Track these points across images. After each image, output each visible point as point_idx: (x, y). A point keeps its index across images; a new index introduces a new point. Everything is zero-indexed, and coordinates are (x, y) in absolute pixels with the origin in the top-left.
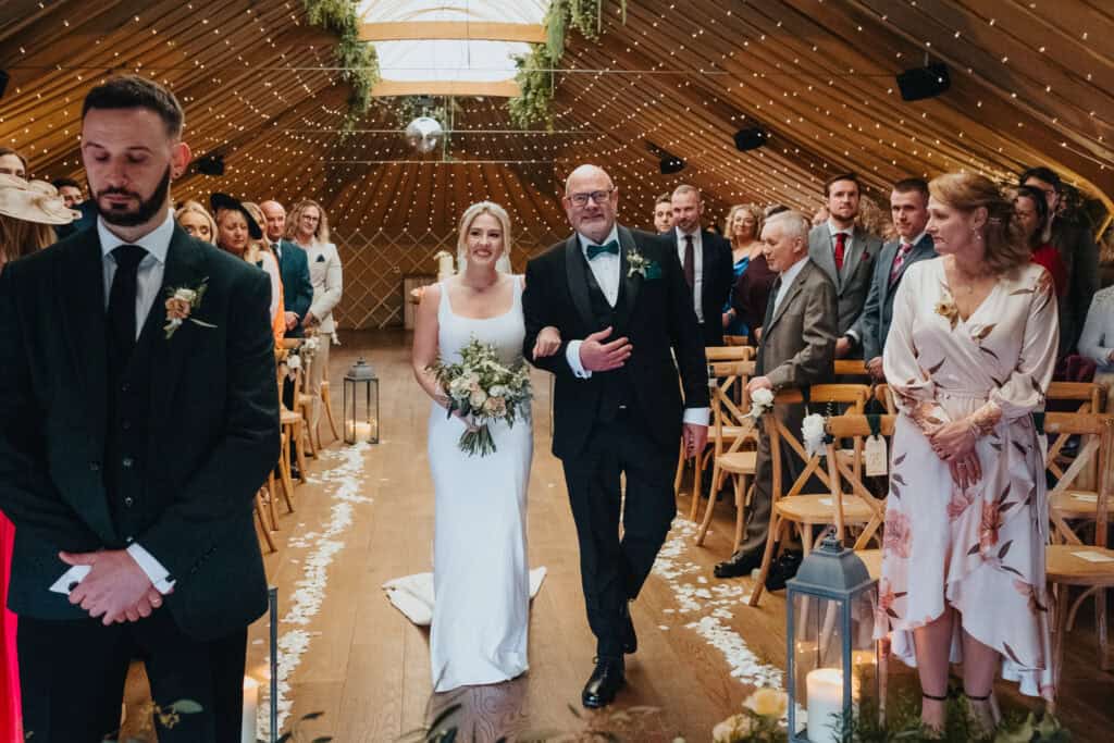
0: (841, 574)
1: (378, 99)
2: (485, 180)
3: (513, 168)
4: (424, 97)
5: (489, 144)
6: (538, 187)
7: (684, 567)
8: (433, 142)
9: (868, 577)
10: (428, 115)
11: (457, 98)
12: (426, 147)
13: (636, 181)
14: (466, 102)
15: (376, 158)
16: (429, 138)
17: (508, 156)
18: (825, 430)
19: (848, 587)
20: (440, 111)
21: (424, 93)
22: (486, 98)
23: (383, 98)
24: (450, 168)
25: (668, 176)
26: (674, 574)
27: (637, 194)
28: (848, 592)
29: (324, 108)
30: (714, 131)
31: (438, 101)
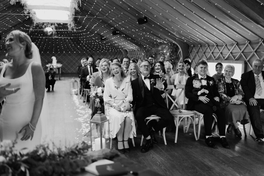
0: (100, 119)
1: (38, 23)
2: (65, 41)
3: (71, 39)
4: (48, 23)
5: (65, 34)
6: (76, 43)
7: (86, 120)
8: (51, 33)
9: (107, 119)
10: (50, 27)
11: (57, 24)
12: (49, 34)
13: (96, 42)
14: (59, 24)
15: (39, 36)
16: (50, 32)
17: (69, 36)
18: (102, 90)
19: (101, 121)
20: (53, 26)
21: (48, 22)
22: (63, 24)
23: (39, 23)
24: (57, 39)
25: (103, 41)
26: (83, 121)
27: (97, 45)
28: (101, 122)
29: (25, 25)
30: (109, 31)
31: (52, 24)
